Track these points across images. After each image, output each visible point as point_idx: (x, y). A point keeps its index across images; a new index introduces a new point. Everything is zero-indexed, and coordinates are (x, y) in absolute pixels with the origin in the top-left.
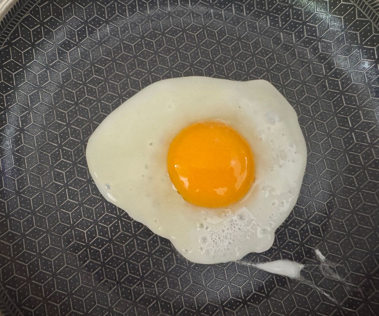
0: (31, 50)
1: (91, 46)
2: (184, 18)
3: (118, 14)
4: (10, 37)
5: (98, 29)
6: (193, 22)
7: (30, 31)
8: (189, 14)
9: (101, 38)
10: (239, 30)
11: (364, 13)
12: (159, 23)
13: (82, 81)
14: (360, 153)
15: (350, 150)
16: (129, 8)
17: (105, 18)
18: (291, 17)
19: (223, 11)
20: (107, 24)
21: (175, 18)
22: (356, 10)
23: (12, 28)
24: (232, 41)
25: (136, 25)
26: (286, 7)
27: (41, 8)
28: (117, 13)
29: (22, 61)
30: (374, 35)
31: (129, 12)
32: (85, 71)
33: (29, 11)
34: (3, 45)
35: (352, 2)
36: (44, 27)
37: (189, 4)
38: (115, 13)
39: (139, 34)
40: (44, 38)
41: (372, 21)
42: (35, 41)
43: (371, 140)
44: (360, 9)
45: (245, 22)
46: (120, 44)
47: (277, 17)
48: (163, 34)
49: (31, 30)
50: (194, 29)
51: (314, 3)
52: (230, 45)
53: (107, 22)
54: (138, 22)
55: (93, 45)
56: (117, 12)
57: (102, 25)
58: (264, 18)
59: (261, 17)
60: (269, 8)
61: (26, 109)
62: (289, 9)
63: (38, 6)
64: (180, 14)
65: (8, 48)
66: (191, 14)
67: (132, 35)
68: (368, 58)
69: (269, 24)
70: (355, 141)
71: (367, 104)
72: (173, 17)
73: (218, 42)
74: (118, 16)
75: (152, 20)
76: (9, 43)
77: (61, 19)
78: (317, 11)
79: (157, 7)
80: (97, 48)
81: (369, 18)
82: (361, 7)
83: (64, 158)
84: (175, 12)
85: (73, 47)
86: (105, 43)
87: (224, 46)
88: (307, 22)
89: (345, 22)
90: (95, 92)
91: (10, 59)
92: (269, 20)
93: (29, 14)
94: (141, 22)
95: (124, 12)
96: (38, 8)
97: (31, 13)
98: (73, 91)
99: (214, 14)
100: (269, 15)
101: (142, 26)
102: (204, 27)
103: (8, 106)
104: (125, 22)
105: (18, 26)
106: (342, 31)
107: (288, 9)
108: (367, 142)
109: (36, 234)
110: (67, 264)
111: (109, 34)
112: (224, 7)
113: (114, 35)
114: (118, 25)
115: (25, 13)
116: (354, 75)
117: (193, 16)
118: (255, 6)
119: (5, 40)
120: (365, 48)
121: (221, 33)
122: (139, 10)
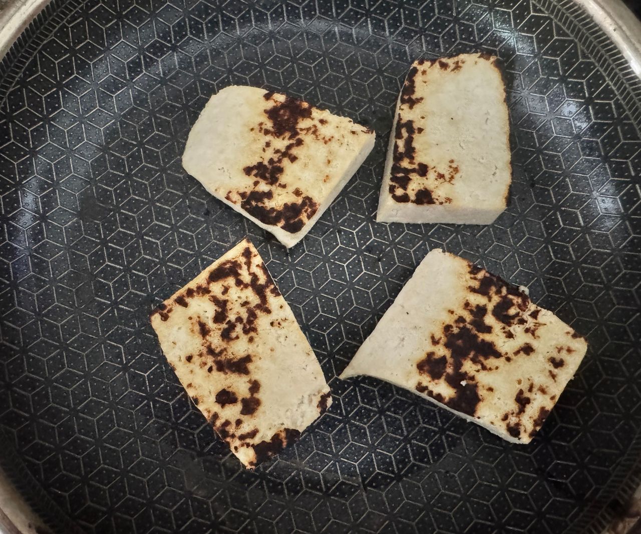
0: (57, 92)
1: (150, 86)
2: (295, 40)
3: (191, 36)
4: (24, 73)
5: (159, 60)
6: (307, 46)
7: (54, 63)
8: (302, 35)
9: (164, 74)
10: (378, 58)
11: (564, 28)
12: (255, 49)
13: (136, 140)
14: (569, 242)
15: (554, 238)
16: (207, 27)
17: (170, 42)
18: (458, 37)
19: (353, 30)
20: (174, 51)
21: (279, 40)
22: (554, 25)
23: (27, 59)
24: (368, 74)
25: (219, 53)
26: (449, 22)
27: (71, 27)
28: (189, 35)
29: (43, 110)
30: (581, 62)
31: (208, 32)
32: (141, 126)
33: (53, 32)
34: (13, 85)
35: (546, 12)
36: (76, 57)
37: (301, 19)
38: (186, 35)
39: (225, 66)
40: (75, 75)
41: (576, 41)
42: (62, 79)
43: (584, 222)
44: (559, 23)
45: (388, 46)
46: (194, 83)
47: (438, 38)
48: (262, 66)
49: (56, 62)
50: (310, 57)
51: (491, 15)
52: (366, 82)
53: (174, 48)
54: (223, 48)
55: (153, 84)
56: (189, 32)
57: (166, 54)
58: (417, 39)
59: (412, 37)
60: (425, 24)
61: (49, 186)
62: (454, 26)
63: (67, 25)
64: (288, 34)
65: (20, 90)
66: (305, 34)
67: (214, 68)
68: (574, 97)
69: (424, 49)
70: (561, 224)
71: (576, 167)
72: (277, 40)
73: (348, 78)
74: (192, 39)
75: (244, 45)
76: (23, 83)
77: (103, 45)
78: (496, 27)
79: (252, 25)
80: (159, 88)
81: (572, 37)
82: (560, 20)
83: (110, 261)
84: (279, 32)
85: (122, 87)
86: (171, 82)
87: (356, 83)
88: (482, 44)
89: (538, 43)
90: (158, 156)
91: (24, 106)
92: (425, 42)
93: (53, 37)
94: (227, 48)
95: (201, 33)
96: (67, 28)
97: (55, 35)
98: (123, 157)
99: (340, 33)
100: (424, 35)
101: (228, 54)
102: (325, 54)
103: (21, 180)
104: (201, 48)
105: (36, 55)
106: (535, 57)
107: (452, 25)
108: (579, 226)
109: (68, 379)
110: (119, 425)
111: (177, 67)
112: (356, 23)
113: (185, 69)
114: (191, 53)
115: (47, 36)
116: (555, 123)
117: (308, 39)
118: (403, 21)
119: (16, 77)
120: (570, 82)
121: (352, 63)
122: (224, 30)
